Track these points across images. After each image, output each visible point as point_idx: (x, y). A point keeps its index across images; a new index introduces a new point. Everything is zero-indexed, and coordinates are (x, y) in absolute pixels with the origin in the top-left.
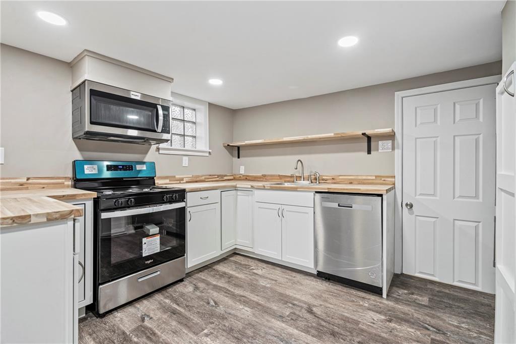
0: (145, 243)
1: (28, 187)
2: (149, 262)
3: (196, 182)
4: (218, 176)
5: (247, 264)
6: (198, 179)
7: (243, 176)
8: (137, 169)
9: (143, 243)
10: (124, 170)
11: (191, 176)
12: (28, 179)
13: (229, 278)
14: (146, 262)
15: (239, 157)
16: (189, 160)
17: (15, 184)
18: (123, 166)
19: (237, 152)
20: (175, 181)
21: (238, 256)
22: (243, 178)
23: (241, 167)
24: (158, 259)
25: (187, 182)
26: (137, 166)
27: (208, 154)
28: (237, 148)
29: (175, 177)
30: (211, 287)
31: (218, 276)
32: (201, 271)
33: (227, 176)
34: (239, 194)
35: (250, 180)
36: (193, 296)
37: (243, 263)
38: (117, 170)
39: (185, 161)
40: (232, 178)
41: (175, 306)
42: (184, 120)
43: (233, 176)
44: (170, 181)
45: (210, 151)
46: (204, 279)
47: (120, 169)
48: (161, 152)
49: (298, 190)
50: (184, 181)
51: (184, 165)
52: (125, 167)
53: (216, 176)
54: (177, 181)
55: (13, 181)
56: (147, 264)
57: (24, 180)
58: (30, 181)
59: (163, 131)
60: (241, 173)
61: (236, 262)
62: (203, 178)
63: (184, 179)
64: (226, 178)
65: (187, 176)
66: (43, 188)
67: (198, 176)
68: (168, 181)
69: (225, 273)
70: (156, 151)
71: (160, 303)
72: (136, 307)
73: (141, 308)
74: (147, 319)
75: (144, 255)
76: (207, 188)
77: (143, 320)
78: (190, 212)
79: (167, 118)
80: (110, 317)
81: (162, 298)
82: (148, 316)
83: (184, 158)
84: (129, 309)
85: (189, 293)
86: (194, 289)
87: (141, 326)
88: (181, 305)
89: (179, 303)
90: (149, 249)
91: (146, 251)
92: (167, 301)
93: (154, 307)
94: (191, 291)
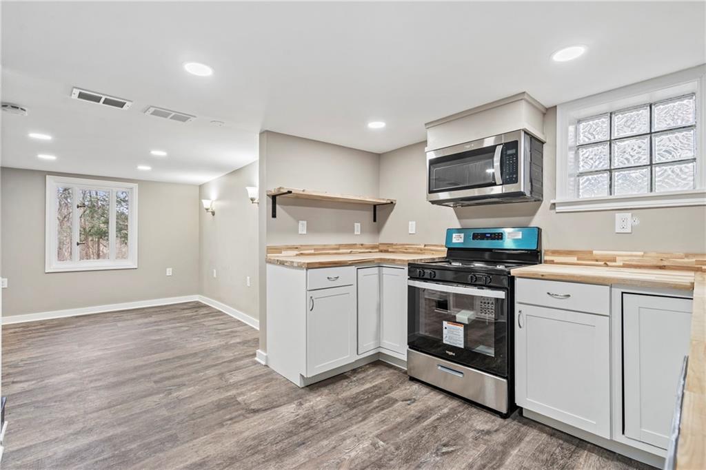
0: (446, 328)
2: (450, 353)
9: (444, 327)
10: (492, 239)
11: (642, 253)
12: (425, 246)
14: (447, 352)
16: (635, 220)
17: (418, 249)
18: (491, 234)
20: (592, 260)
29: (591, 252)
30: (499, 448)
31: (544, 457)
36: (461, 431)
38: (483, 239)
39: (623, 222)
41: (434, 417)
42: (651, 133)
44: (578, 260)
46: (521, 440)
47: (488, 238)
48: (558, 209)
50: (619, 263)
51: (618, 230)
52: (493, 236)
54: (597, 261)
55: (417, 247)
56: (448, 354)
57: (423, 247)
58: (426, 247)
59: (504, 182)
63: (618, 258)
68: (576, 258)
71: (439, 406)
72: (428, 393)
73: (427, 396)
74: (409, 402)
75: (444, 342)
76: (562, 276)
77: (406, 400)
78: (520, 312)
79: (513, 160)
80: (412, 383)
81: (450, 406)
82: (414, 402)
83: (618, 215)
84: (425, 390)
85: (471, 426)
86: (483, 431)
87: (397, 400)
88: (438, 421)
89: (443, 420)
90: (451, 338)
91: (447, 339)
92: (446, 411)
93: (430, 403)
94: (478, 428)
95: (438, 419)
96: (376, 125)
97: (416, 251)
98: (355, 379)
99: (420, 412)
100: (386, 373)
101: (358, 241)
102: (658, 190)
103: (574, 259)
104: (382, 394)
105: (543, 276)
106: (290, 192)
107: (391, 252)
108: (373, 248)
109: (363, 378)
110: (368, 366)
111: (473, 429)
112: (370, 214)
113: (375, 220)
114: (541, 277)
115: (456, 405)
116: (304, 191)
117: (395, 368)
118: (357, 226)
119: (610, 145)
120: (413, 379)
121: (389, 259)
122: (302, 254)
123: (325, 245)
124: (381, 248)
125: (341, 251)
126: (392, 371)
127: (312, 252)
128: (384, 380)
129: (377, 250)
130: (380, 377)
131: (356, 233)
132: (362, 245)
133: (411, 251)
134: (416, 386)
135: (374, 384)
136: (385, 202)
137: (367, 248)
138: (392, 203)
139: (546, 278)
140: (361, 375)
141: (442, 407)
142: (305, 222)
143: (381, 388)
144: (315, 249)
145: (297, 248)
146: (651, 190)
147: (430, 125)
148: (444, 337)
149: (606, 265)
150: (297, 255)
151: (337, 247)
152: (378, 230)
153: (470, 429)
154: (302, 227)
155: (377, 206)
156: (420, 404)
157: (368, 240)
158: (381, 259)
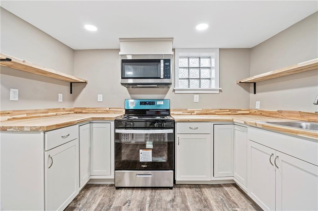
0: (141, 153)
1: (109, 112)
2: (144, 166)
3: (206, 114)
4: (230, 110)
5: (236, 202)
6: (208, 112)
7: (258, 111)
8: (158, 104)
9: (140, 153)
10: (150, 105)
11: (202, 109)
13: (205, 207)
14: (142, 166)
15: (255, 93)
16: (200, 98)
17: (105, 111)
18: (149, 102)
19: (253, 88)
20: (187, 113)
21: (235, 189)
22: (257, 113)
23: (257, 102)
24: (154, 166)
25: (197, 114)
26: (157, 102)
27: (218, 92)
28: (253, 84)
29: (187, 110)
30: (183, 206)
31: (197, 199)
32: (190, 188)
33: (241, 110)
34: (236, 128)
35: (265, 116)
36: (164, 206)
37: (233, 198)
38: (145, 105)
39: (196, 98)
40: (248, 112)
41: (147, 206)
42: (200, 67)
43: (249, 110)
44: (183, 113)
45: (221, 89)
46: (185, 196)
47: (148, 104)
48: (176, 92)
49: (299, 135)
50: (195, 113)
51: (195, 101)
52: (150, 103)
53: (228, 111)
54: (189, 113)
55: (104, 109)
56: (143, 167)
57: (108, 109)
58: (110, 109)
59: (165, 78)
60: (256, 108)
61: (226, 194)
62: (213, 111)
63: (195, 112)
64: (239, 112)
65: (197, 110)
66: (115, 113)
67: (208, 110)
68: (182, 112)
69: (206, 200)
70: (173, 92)
71: (144, 198)
72: (133, 192)
73: (134, 195)
74: (127, 204)
75: (140, 161)
76: (196, 120)
77: (125, 204)
78: (178, 138)
79: (168, 68)
80: (119, 191)
81: (148, 195)
82: (130, 203)
83: (195, 96)
84: (129, 192)
85: (165, 201)
86: (171, 200)
87: (120, 207)
88: (151, 207)
89: (152, 205)
90: (144, 158)
91: (142, 159)
92: (148, 199)
93: (138, 198)
94: (168, 200)
95: (150, 206)
96: (91, 28)
97: (103, 112)
98: (80, 206)
99: (138, 207)
100: (99, 190)
101: (61, 107)
102: (202, 88)
103: (181, 113)
104: (108, 207)
105: (188, 120)
106: (9, 60)
107: (84, 113)
108: (70, 111)
109: (86, 202)
110: (83, 192)
111: (167, 202)
112: (68, 88)
113: (71, 93)
114: (188, 121)
115: (150, 193)
116: (24, 62)
117: (103, 185)
118: (60, 96)
119: (189, 69)
120: (118, 188)
121: (99, 118)
122: (14, 118)
123: (36, 110)
124: (76, 111)
125: (49, 114)
126: (101, 188)
127: (25, 116)
128: (102, 196)
129: (73, 112)
130: (97, 196)
131: (59, 101)
132: (64, 109)
133: (99, 112)
134: (123, 192)
135: (97, 203)
136: (82, 81)
137: (67, 111)
138: (86, 82)
139: (190, 121)
140: (83, 201)
141: (145, 198)
142: (17, 90)
143: (104, 204)
144: (27, 114)
145: (9, 113)
146: (200, 87)
147: (122, 40)
148: (140, 158)
149: (191, 114)
150: (9, 120)
151: (47, 111)
152: (74, 99)
153: (166, 203)
154: (14, 94)
155: (72, 83)
156: (134, 202)
157: (68, 106)
158: (93, 118)
